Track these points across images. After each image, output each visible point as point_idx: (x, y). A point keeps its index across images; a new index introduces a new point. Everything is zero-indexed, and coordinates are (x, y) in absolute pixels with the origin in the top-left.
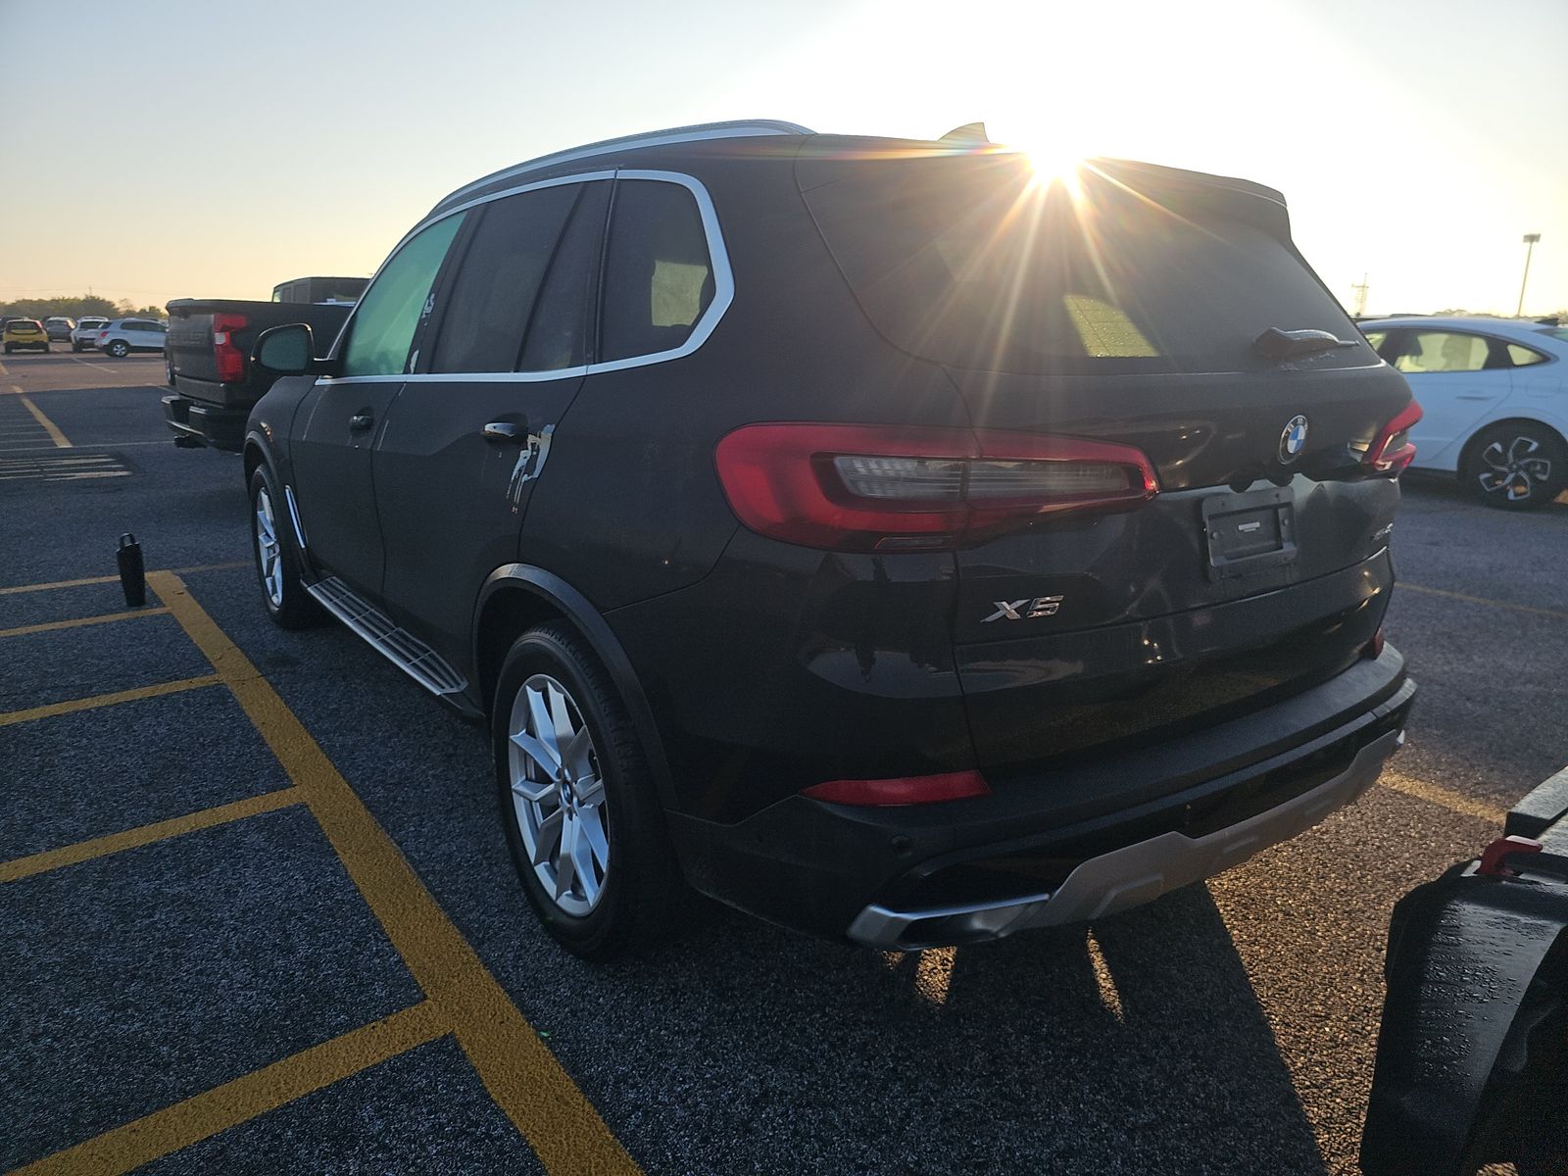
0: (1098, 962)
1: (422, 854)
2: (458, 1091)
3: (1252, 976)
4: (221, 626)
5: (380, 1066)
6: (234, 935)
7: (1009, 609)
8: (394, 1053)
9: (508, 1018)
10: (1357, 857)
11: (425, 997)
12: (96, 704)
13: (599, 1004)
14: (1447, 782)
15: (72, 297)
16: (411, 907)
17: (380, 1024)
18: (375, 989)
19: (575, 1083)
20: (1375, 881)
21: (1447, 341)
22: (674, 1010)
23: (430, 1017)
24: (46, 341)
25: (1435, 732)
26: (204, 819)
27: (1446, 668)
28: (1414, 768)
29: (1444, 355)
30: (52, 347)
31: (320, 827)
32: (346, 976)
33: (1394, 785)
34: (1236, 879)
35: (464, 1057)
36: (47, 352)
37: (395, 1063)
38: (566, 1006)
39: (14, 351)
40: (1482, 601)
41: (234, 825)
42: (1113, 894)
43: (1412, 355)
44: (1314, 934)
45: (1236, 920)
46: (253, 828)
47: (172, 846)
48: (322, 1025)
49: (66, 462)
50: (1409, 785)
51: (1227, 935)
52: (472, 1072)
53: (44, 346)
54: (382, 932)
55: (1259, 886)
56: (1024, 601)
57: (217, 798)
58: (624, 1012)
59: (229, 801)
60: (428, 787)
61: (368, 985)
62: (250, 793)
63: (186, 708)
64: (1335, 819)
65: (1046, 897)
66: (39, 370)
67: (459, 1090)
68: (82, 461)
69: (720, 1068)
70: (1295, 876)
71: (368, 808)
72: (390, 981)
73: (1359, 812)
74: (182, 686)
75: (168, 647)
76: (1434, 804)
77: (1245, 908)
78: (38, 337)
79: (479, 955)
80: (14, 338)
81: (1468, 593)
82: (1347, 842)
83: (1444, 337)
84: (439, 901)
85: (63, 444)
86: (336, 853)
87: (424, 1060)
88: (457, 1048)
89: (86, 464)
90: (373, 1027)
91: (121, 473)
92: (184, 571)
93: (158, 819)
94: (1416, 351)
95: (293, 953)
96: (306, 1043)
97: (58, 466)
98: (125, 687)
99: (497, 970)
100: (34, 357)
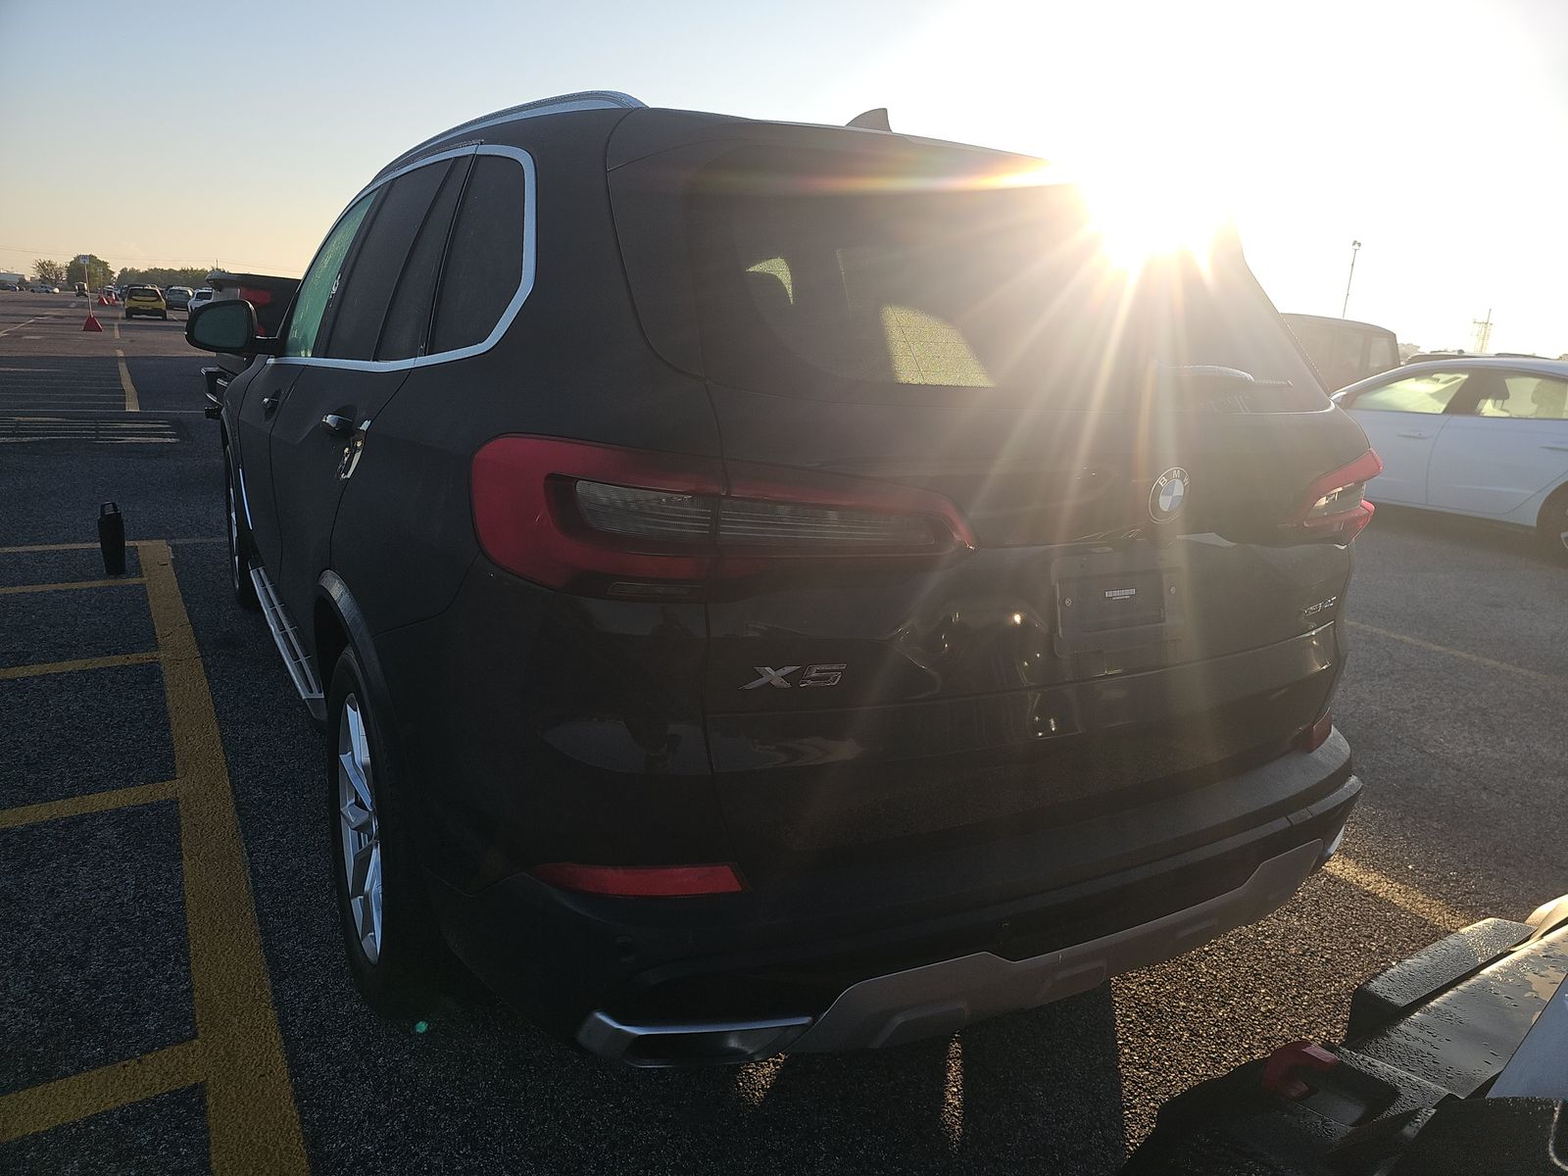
0: (954, 1072)
1: (268, 867)
2: (178, 1154)
3: (1128, 1108)
4: (185, 601)
5: (109, 1114)
6: (35, 941)
7: (773, 675)
8: (131, 1100)
9: (271, 1072)
10: (1299, 970)
11: (195, 1036)
12: (25, 673)
13: (375, 1065)
14: (1431, 889)
15: (200, 269)
16: (230, 928)
17: (134, 1062)
18: (147, 1021)
19: (308, 1161)
20: (1313, 1003)
21: (1539, 384)
22: (454, 1081)
23: (190, 1061)
24: (164, 309)
25: (1435, 825)
26: (66, 808)
27: (1470, 750)
28: (1398, 867)
29: (1533, 401)
30: (170, 315)
31: (180, 828)
32: (126, 1001)
33: (1368, 885)
34: (1149, 983)
35: (203, 1114)
36: (165, 319)
37: (128, 1111)
38: (340, 1063)
39: (134, 316)
40: (1533, 674)
41: (94, 816)
42: (899, 1020)
43: (1496, 399)
44: (1219, 1063)
45: (1132, 1035)
46: (112, 822)
47: (21, 834)
48: (72, 1057)
49: (124, 426)
50: (1386, 887)
51: (1116, 1052)
52: (204, 1132)
53: (163, 314)
54: (186, 955)
55: (1172, 996)
56: (794, 668)
57: (95, 785)
58: (398, 1078)
59: (103, 790)
60: (309, 792)
61: (143, 1014)
62: (128, 782)
63: (109, 685)
64: (1287, 921)
65: (806, 1020)
66: (148, 335)
67: (180, 1153)
68: (140, 426)
69: (476, 1158)
70: (1218, 987)
71: (238, 810)
72: (167, 1013)
73: (1317, 915)
74: (117, 661)
75: (124, 619)
76: (1409, 912)
77: (1147, 1021)
78: (156, 305)
79: (274, 992)
80: (134, 304)
81: (1520, 665)
82: (1293, 950)
83: (1534, 382)
84: (260, 923)
85: (133, 407)
86: (182, 858)
87: (159, 1112)
88: (202, 1101)
89: (143, 429)
90: (124, 1066)
91: (169, 440)
92: (178, 542)
93: (26, 802)
94: (1501, 394)
95: (83, 969)
96: (47, 1076)
97: (114, 429)
98: (61, 658)
99: (284, 1012)
100: (152, 323)
